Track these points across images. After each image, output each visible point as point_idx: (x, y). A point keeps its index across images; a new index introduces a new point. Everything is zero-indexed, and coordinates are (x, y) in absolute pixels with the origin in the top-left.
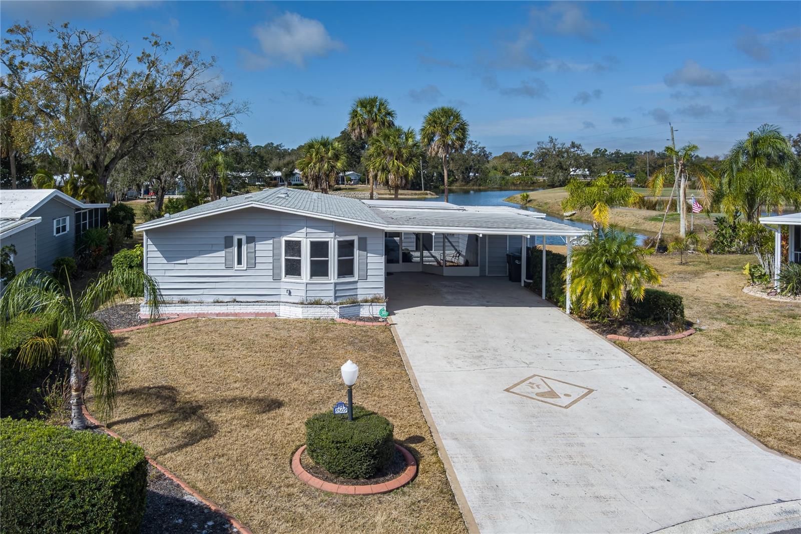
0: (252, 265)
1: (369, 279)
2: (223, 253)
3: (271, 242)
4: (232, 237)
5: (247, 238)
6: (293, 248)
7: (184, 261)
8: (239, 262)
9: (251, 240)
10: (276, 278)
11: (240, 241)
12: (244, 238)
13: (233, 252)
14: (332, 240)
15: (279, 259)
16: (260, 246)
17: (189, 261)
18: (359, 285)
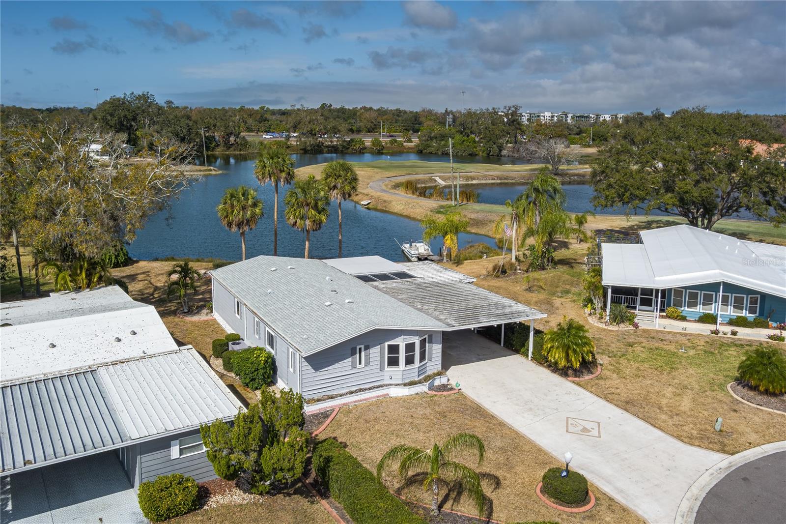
0: (367, 363)
1: (433, 359)
2: (350, 359)
3: (379, 346)
4: (356, 348)
5: (365, 346)
6: (394, 349)
7: (326, 369)
8: (360, 363)
9: (367, 348)
10: (382, 369)
11: (360, 349)
12: (362, 347)
13: (356, 357)
14: (417, 340)
15: (384, 357)
16: (372, 351)
17: (329, 368)
18: (428, 365)
